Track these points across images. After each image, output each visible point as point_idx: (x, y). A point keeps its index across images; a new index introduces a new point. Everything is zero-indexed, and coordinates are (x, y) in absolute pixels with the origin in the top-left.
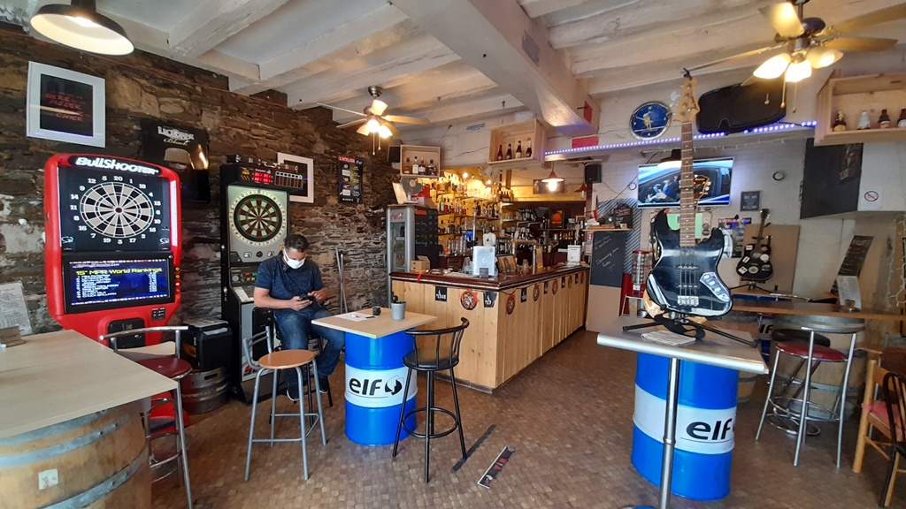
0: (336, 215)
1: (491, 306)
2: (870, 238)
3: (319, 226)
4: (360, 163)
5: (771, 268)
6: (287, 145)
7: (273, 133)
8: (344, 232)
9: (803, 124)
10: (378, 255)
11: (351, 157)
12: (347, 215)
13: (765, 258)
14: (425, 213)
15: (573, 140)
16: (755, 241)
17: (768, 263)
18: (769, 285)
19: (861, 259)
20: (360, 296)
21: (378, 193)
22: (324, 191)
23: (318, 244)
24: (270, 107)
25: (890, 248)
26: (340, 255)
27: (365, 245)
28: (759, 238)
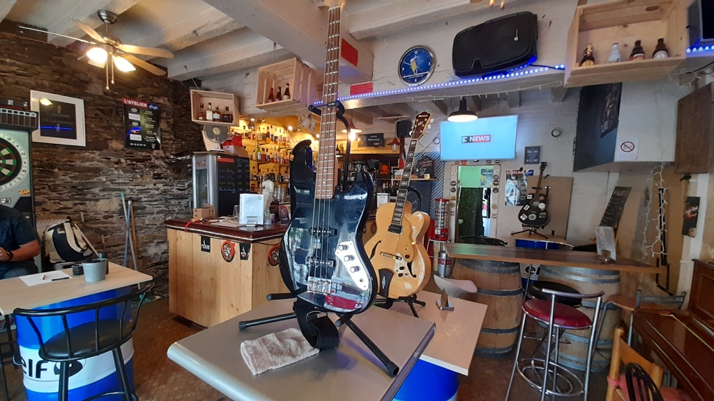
0: (123, 160)
1: (246, 258)
2: (629, 189)
3: (97, 171)
4: (155, 108)
5: (547, 216)
6: (46, 83)
7: (26, 69)
8: (134, 178)
9: (557, 67)
10: (184, 202)
11: (144, 101)
12: (138, 161)
13: (542, 206)
14: (232, 161)
15: (352, 87)
16: (534, 191)
17: (545, 210)
18: (546, 231)
19: (620, 208)
20: (158, 243)
21: (182, 140)
22: (105, 135)
23: (96, 190)
24: (23, 42)
25: (647, 198)
26: (126, 201)
27: (165, 191)
28: (538, 188)
